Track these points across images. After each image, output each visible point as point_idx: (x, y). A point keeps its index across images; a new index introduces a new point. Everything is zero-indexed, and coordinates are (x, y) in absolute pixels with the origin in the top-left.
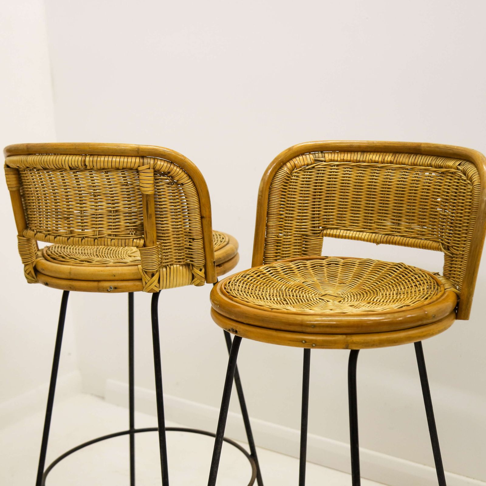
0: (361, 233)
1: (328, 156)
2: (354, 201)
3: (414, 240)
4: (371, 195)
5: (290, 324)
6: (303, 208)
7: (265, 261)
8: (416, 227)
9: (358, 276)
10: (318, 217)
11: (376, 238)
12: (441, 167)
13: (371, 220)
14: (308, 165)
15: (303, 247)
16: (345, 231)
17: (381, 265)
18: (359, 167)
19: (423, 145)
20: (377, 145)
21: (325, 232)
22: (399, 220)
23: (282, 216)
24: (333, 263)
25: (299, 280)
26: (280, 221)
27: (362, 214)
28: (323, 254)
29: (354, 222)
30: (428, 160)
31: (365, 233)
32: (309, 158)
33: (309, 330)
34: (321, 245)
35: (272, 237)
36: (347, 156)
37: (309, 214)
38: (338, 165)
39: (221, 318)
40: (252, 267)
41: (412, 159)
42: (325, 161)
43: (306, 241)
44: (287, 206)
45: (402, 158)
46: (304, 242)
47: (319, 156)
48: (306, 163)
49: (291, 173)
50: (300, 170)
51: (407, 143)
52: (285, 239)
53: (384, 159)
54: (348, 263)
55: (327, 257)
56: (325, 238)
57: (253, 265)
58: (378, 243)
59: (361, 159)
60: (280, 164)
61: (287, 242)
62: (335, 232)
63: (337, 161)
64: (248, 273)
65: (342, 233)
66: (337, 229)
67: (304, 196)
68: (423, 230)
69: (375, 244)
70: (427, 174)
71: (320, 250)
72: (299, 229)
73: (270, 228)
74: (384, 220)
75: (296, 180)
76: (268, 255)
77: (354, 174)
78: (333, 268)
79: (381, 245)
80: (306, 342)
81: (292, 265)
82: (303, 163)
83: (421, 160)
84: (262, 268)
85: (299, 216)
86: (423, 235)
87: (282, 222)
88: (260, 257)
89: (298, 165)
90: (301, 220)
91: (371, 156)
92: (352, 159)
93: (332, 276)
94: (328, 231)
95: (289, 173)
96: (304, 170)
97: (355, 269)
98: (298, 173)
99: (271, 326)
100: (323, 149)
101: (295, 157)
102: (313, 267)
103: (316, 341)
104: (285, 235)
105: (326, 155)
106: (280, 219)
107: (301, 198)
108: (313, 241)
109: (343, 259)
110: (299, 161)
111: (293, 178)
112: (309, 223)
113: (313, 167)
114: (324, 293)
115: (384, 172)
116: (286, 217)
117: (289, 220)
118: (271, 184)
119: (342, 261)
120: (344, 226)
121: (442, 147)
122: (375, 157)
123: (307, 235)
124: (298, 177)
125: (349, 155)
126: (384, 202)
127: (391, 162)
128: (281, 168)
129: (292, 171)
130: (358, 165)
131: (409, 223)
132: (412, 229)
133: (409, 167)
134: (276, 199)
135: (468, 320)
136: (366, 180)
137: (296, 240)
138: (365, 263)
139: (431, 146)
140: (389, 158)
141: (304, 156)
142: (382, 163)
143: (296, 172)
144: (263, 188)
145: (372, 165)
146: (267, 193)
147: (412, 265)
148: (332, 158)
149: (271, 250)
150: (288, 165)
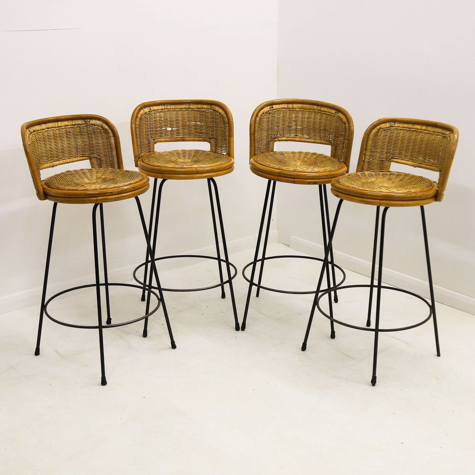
0: (408, 162)
1: (397, 125)
2: (407, 146)
3: (430, 166)
4: (414, 145)
5: (358, 194)
6: (382, 148)
7: (362, 170)
8: (432, 161)
9: (401, 180)
10: (390, 153)
11: (415, 164)
12: (443, 134)
13: (413, 156)
14: (387, 128)
15: (381, 166)
17: (413, 176)
18: (411, 131)
19: (438, 123)
21: (392, 160)
22: (425, 157)
23: (372, 151)
24: (392, 174)
25: (373, 179)
26: (371, 153)
27: (409, 153)
28: (390, 170)
29: (406, 156)
30: (440, 130)
31: (410, 162)
32: (388, 125)
33: (365, 196)
34: (390, 166)
35: (367, 160)
36: (406, 125)
37: (385, 151)
38: (401, 129)
39: (334, 191)
40: (356, 172)
41: (434, 129)
42: (395, 127)
43: (383, 163)
44: (375, 146)
45: (430, 128)
46: (382, 164)
47: (393, 124)
48: (386, 127)
50: (383, 130)
51: (432, 122)
52: (373, 161)
53: (422, 128)
54: (399, 174)
55: (391, 171)
56: (392, 163)
57: (357, 171)
58: (415, 167)
59: (412, 127)
60: (374, 126)
61: (374, 163)
62: (396, 160)
63: (401, 127)
64: (351, 174)
65: (400, 161)
66: (398, 159)
67: (384, 142)
68: (434, 162)
69: (414, 167)
70: (439, 137)
71: (389, 168)
72: (380, 157)
73: (366, 155)
74: (419, 156)
75: (381, 134)
76: (364, 168)
77: (408, 134)
78: (392, 176)
79: (416, 168)
80: (364, 201)
81: (373, 173)
82: (384, 127)
83: (437, 130)
84: (359, 173)
85: (381, 151)
86: (434, 164)
87: (372, 153)
88: (360, 168)
89: (382, 128)
90: (381, 153)
91: (416, 126)
92: (408, 127)
93: (389, 179)
94: (394, 160)
96: (385, 130)
97: (401, 177)
98: (382, 131)
99: (351, 194)
100: (395, 121)
101: (381, 124)
102: (383, 175)
103: (368, 201)
104: (373, 160)
105: (396, 124)
106: (371, 152)
107: (382, 143)
108: (386, 163)
109: (398, 172)
110: (383, 126)
111: (379, 133)
112: (385, 155)
113: (389, 129)
114: (381, 185)
115: (421, 134)
116: (374, 151)
117: (375, 153)
118: (369, 135)
119: (397, 173)
120: (401, 158)
122: (418, 127)
123: (383, 161)
124: (381, 133)
125: (407, 125)
126: (420, 148)
127: (425, 130)
128: (374, 128)
129: (379, 130)
130: (410, 130)
131: (429, 159)
132: (430, 161)
133: (432, 133)
134: (370, 143)
135: (440, 201)
136: (413, 137)
137: (378, 162)
138: (406, 175)
140: (424, 128)
141: (385, 124)
142: (421, 130)
143: (381, 131)
144: (364, 137)
145: (416, 131)
146: (366, 140)
147: (426, 177)
148: (399, 126)
149: (366, 166)
150: (378, 127)
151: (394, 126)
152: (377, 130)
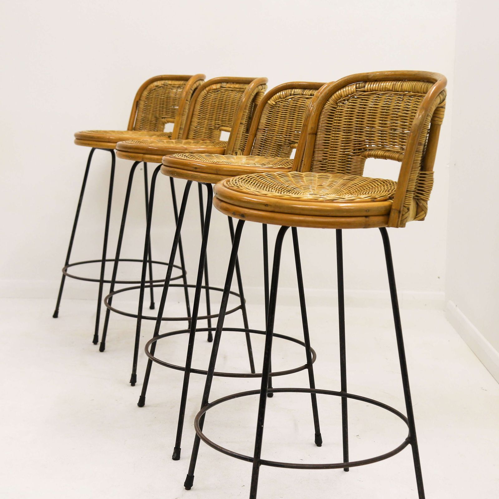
1: (228, 85)
32: (218, 86)
34: (219, 136)
35: (193, 127)
37: (214, 117)
38: (232, 90)
43: (211, 132)
49: (208, 93)
50: (213, 92)
52: (200, 129)
56: (222, 131)
63: (232, 88)
71: (219, 138)
82: (214, 88)
85: (209, 117)
89: (211, 89)
96: (215, 92)
101: (343, 87)
108: (216, 132)
111: (209, 96)
112: (214, 122)
123: (211, 129)
124: (211, 95)
143: (210, 93)
148: (230, 86)
149: (192, 134)
150: (207, 89)
151: (225, 87)
152: (206, 92)
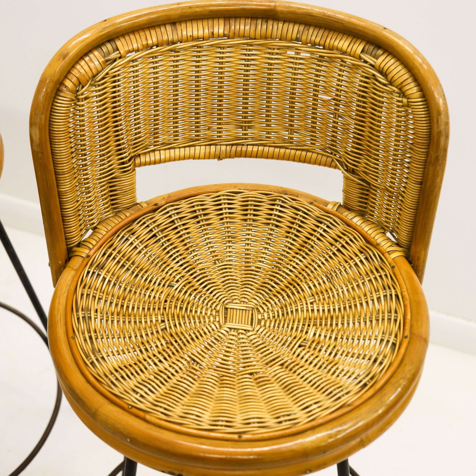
0: (192, 149)
11: (218, 151)
16: (167, 151)
20: (198, 12)
22: (250, 122)
30: (293, 30)
31: (198, 148)
32: (95, 59)
42: (121, 58)
48: (94, 70)
49: (76, 96)
53: (213, 32)
58: (222, 158)
62: (152, 157)
66: (154, 151)
73: (62, 184)
89: (83, 79)
94: (143, 159)
95: (74, 98)
100: (111, 36)
110: (82, 70)
112: (115, 160)
120: (164, 144)
121: (317, 15)
127: (226, 37)
139: (295, 11)
140: (219, 28)
141: (88, 59)
